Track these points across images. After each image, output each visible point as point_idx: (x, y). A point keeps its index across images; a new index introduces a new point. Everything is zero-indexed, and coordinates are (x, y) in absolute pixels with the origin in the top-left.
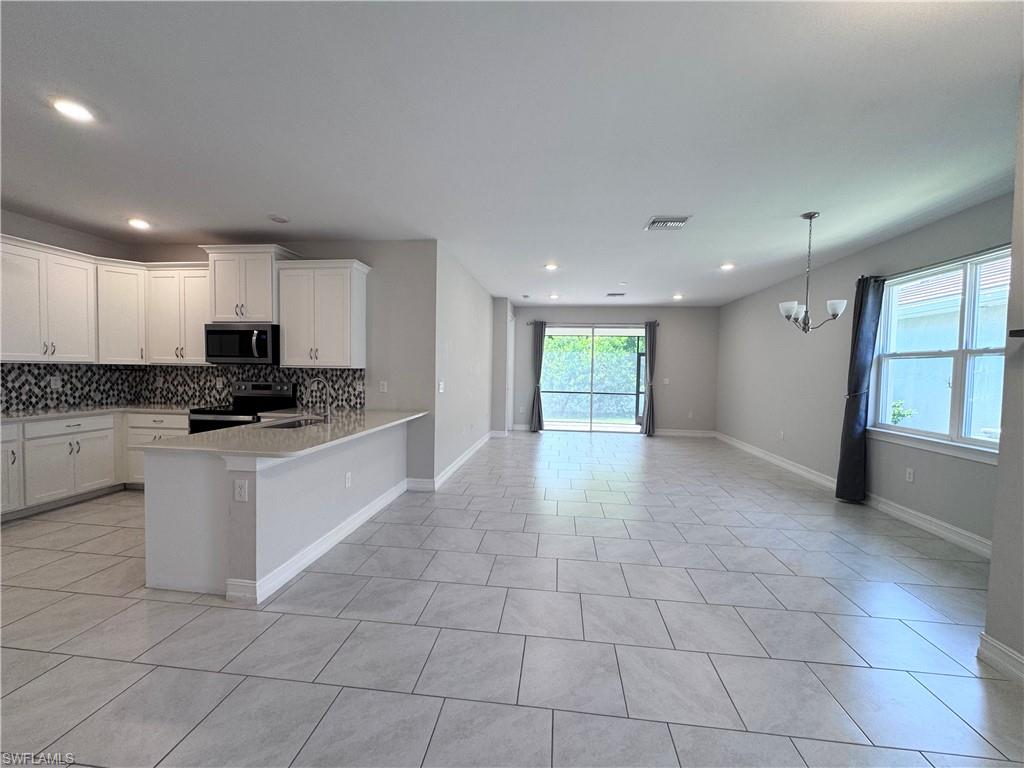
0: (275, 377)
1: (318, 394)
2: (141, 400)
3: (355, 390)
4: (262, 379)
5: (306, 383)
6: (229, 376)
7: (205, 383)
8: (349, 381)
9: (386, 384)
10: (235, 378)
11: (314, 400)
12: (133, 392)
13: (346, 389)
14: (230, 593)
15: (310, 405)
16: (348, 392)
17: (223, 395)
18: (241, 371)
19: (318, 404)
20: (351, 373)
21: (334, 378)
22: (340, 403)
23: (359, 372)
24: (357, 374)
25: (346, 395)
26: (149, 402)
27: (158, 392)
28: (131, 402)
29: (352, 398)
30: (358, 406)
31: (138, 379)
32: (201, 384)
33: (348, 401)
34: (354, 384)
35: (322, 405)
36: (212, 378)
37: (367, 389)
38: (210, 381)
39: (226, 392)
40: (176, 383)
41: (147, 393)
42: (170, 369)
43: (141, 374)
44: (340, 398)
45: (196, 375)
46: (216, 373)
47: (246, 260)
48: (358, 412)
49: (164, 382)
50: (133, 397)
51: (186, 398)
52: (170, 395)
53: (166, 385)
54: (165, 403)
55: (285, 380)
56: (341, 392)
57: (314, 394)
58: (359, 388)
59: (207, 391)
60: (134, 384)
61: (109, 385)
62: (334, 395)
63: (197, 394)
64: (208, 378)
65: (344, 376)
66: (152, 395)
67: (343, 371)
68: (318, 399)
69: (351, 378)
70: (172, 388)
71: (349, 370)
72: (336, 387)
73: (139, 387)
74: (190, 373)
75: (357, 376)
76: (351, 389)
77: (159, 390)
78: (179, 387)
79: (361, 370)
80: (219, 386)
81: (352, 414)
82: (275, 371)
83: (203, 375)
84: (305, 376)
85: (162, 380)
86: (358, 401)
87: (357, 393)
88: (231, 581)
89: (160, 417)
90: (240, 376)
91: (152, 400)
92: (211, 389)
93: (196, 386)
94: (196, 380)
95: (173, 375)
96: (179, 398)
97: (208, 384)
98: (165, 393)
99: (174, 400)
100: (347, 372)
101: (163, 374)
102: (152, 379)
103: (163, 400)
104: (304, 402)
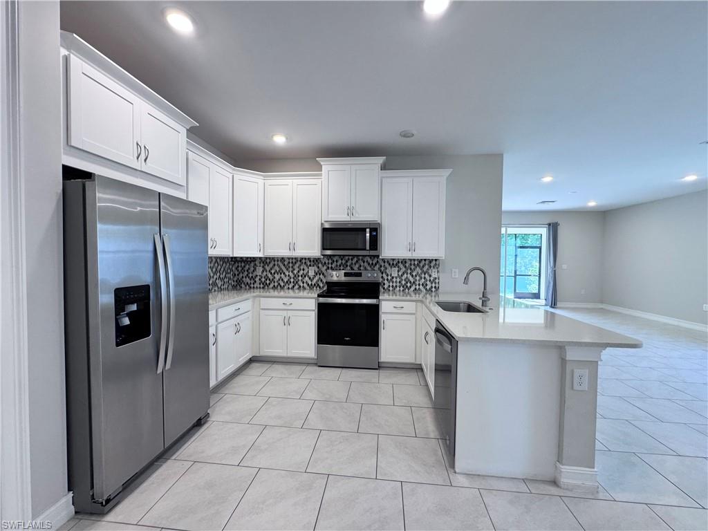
0: (360, 266)
1: (398, 280)
2: (243, 285)
3: (430, 276)
4: (349, 268)
5: (387, 271)
6: (320, 265)
7: (299, 272)
8: (425, 269)
9: (457, 270)
10: (325, 267)
11: (394, 284)
12: (235, 279)
13: (423, 276)
14: (564, 480)
15: (391, 289)
16: (425, 278)
17: (315, 281)
18: (330, 261)
19: (398, 288)
20: (427, 262)
21: (413, 267)
22: (417, 287)
23: (434, 262)
24: (433, 263)
25: (423, 280)
26: (250, 287)
27: (257, 279)
28: (234, 288)
29: (428, 283)
30: (433, 289)
31: (240, 269)
32: (295, 272)
33: (425, 285)
34: (430, 271)
35: (402, 289)
36: (305, 267)
37: (441, 275)
38: (303, 270)
39: (317, 278)
40: (273, 272)
41: (248, 280)
42: (268, 261)
43: (243, 264)
44: (417, 283)
45: (291, 265)
46: (309, 264)
47: (356, 170)
48: (433, 294)
49: (263, 271)
50: (235, 283)
51: (282, 284)
52: (268, 282)
53: (265, 273)
54: (263, 288)
55: (369, 268)
56: (418, 278)
57: (394, 280)
58: (434, 275)
59: (300, 278)
60: (237, 273)
61: (224, 273)
62: (412, 281)
63: (292, 280)
64: (302, 268)
65: (421, 265)
66: (252, 282)
67: (420, 261)
68: (398, 284)
69: (427, 267)
70: (269, 275)
71: (425, 260)
72: (414, 274)
73: (241, 275)
74: (286, 263)
75: (432, 265)
76: (427, 276)
77: (259, 277)
78: (276, 275)
79: (436, 260)
80: (311, 273)
81: (428, 295)
82: (361, 261)
83: (297, 265)
84: (387, 265)
85: (261, 269)
86: (434, 285)
87: (432, 279)
88: (565, 469)
89: (288, 301)
90: (330, 266)
91: (252, 286)
92: (304, 276)
93: (291, 274)
94: (291, 269)
95: (271, 265)
96: (276, 284)
97: (301, 272)
98: (263, 280)
99: (271, 286)
100: (423, 262)
101: (262, 265)
102: (252, 269)
103: (262, 286)
104: (386, 287)
